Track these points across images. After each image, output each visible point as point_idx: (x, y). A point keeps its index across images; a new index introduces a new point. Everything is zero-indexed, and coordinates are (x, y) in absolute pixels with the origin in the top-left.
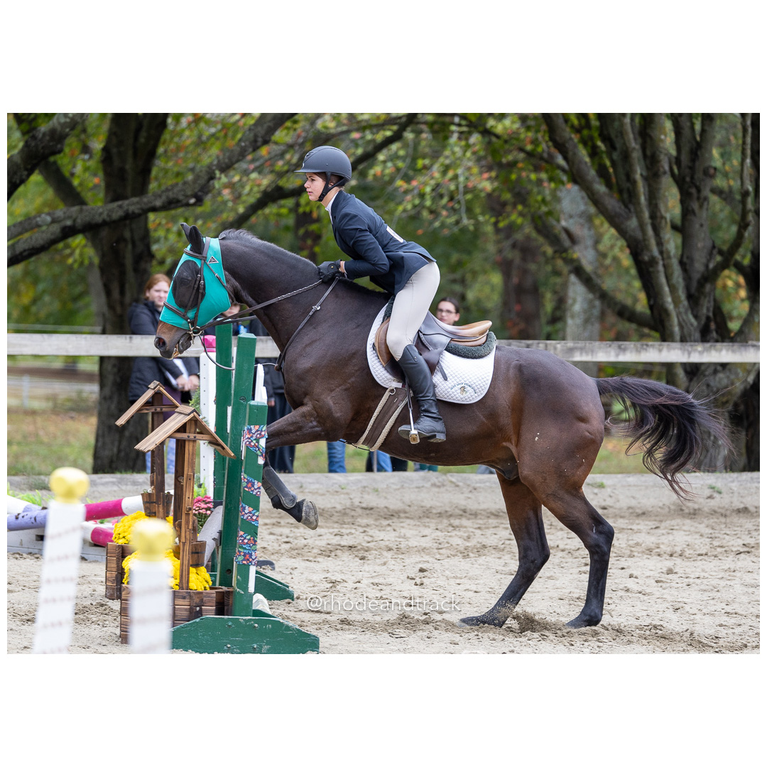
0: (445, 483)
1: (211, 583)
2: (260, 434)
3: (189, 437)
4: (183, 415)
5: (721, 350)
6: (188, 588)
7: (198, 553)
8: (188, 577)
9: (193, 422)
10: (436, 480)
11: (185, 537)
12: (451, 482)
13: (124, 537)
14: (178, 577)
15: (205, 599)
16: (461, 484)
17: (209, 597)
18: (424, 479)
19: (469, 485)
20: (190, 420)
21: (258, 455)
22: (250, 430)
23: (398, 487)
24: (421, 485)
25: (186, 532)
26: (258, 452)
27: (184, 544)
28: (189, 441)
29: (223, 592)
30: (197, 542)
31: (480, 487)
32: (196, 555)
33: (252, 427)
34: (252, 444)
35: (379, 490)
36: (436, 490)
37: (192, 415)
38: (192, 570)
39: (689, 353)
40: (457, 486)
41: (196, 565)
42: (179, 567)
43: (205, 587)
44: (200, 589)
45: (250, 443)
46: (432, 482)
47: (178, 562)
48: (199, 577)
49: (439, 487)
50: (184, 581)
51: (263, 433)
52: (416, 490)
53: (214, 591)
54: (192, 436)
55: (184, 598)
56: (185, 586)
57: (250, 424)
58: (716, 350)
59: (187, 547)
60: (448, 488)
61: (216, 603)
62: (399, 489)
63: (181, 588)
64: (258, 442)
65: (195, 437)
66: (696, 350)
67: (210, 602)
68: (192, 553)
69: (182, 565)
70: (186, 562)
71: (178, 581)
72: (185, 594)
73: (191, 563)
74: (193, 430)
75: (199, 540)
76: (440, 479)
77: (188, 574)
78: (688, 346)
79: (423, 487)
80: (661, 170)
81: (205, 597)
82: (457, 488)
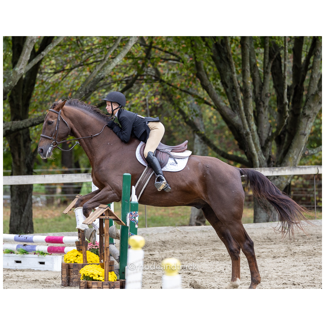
0: (175, 231)
1: (117, 278)
2: (136, 215)
3: (106, 218)
4: (102, 209)
5: (285, 170)
6: (108, 281)
7: (111, 266)
8: (108, 276)
9: (107, 211)
10: (172, 230)
11: (106, 259)
12: (178, 230)
13: (69, 260)
14: (104, 276)
15: (115, 285)
16: (182, 231)
17: (117, 284)
18: (167, 229)
19: (185, 231)
20: (106, 210)
21: (135, 224)
22: (131, 214)
23: (156, 233)
24: (165, 232)
25: (106, 257)
26: (135, 223)
27: (106, 262)
28: (106, 219)
29: (123, 282)
30: (110, 261)
31: (190, 232)
32: (110, 267)
33: (132, 212)
34: (133, 219)
35: (149, 235)
36: (172, 234)
37: (107, 209)
38: (109, 273)
39: (273, 172)
40: (181, 232)
41: (111, 271)
42: (104, 272)
43: (115, 280)
44: (113, 281)
45: (132, 219)
46: (170, 230)
47: (103, 270)
48: (112, 276)
49: (173, 232)
50: (106, 278)
51: (137, 215)
52: (164, 234)
53: (119, 281)
54: (107, 217)
55: (107, 285)
56: (107, 280)
57: (131, 211)
58: (284, 170)
59: (107, 263)
60: (177, 233)
61: (120, 286)
62: (156, 234)
63: (105, 281)
64: (135, 219)
65: (109, 218)
66: (275, 170)
67: (117, 286)
68: (109, 266)
69: (105, 271)
70: (107, 270)
71: (104, 278)
72: (107, 283)
73: (109, 270)
74: (108, 215)
75: (111, 260)
76: (173, 229)
77: (108, 275)
78: (272, 169)
79: (166, 233)
80: (249, 95)
81: (115, 284)
82: (180, 233)
